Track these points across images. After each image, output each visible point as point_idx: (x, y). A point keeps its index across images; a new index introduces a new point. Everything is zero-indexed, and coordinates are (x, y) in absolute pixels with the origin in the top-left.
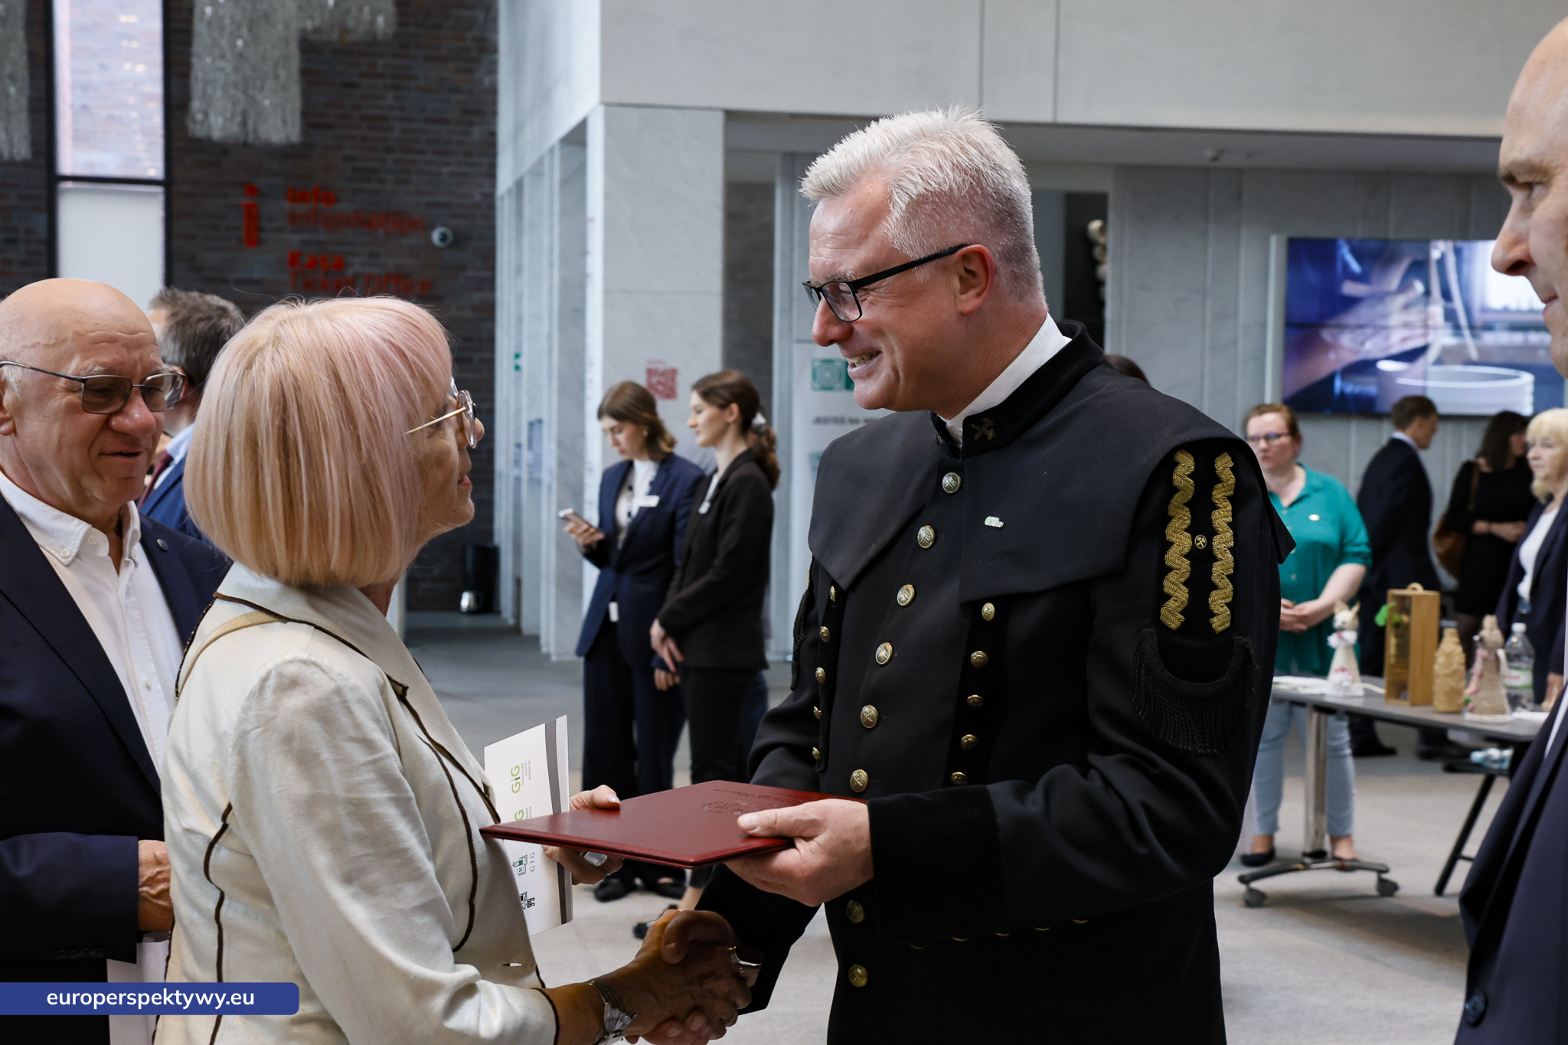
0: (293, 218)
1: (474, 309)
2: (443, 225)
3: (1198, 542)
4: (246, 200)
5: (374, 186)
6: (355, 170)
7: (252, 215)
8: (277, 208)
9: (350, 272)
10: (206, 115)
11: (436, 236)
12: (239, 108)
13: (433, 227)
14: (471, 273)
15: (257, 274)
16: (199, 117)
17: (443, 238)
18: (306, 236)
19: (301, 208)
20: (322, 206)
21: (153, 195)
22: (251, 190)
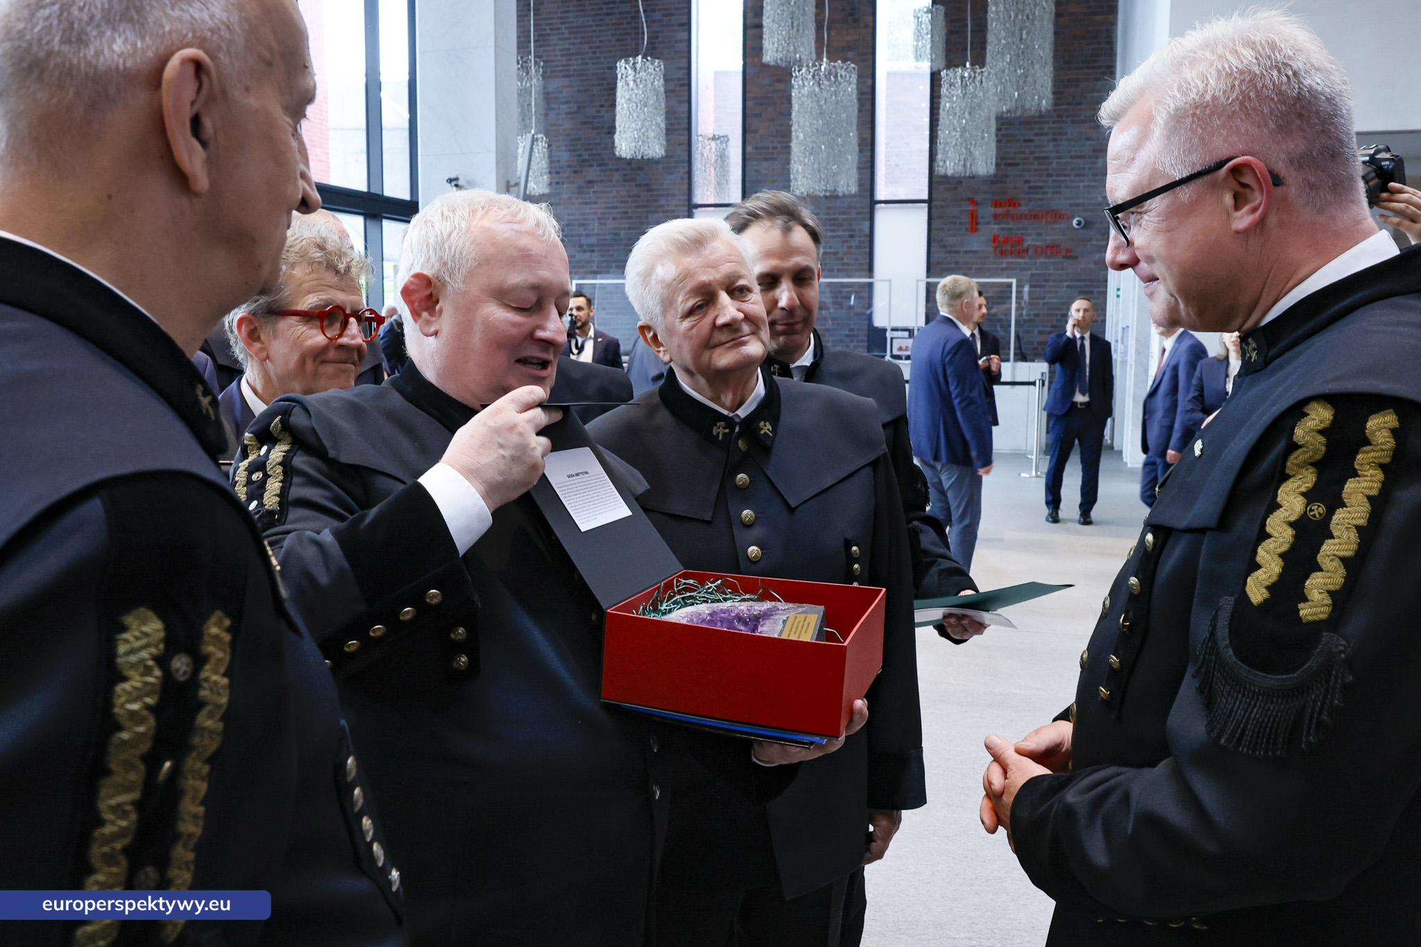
0: (996, 216)
1: (1095, 263)
2: (1079, 216)
3: (1311, 510)
4: (971, 208)
5: (1041, 196)
6: (1029, 187)
7: (974, 217)
8: (986, 211)
9: (1025, 245)
10: (945, 162)
11: (1075, 222)
12: (962, 157)
13: (1074, 218)
14: (1094, 242)
15: (975, 249)
16: (941, 164)
17: (1079, 223)
18: (1002, 226)
19: (1000, 210)
20: (1011, 209)
21: (923, 208)
22: (973, 202)
